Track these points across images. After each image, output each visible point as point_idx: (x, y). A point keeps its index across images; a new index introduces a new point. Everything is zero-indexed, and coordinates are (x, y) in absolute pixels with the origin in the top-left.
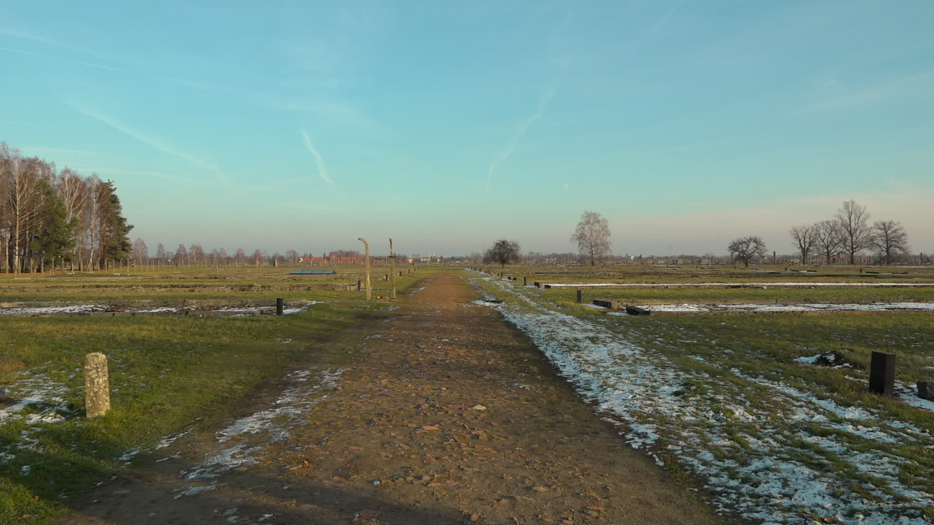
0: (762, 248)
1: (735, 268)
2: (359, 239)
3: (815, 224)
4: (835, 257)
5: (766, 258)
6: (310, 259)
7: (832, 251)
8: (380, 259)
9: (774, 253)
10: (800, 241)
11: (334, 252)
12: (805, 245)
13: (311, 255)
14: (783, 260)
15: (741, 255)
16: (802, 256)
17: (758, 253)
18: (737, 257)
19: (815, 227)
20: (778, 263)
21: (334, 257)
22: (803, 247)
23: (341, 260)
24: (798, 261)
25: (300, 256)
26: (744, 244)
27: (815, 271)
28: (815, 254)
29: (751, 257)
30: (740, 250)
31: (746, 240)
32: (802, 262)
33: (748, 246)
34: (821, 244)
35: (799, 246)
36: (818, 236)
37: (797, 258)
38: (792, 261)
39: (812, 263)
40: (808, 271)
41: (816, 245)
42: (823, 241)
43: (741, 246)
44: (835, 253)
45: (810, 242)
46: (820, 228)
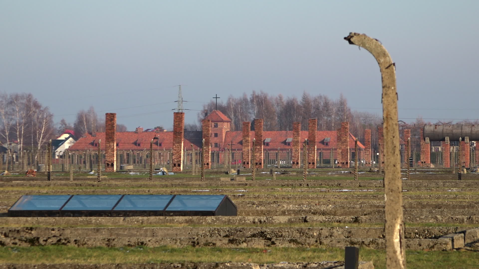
2: (349, 39)
6: (110, 137)
8: (455, 140)
11: (223, 101)
13: (111, 117)
21: (226, 127)
23: (258, 142)
25: (56, 123)
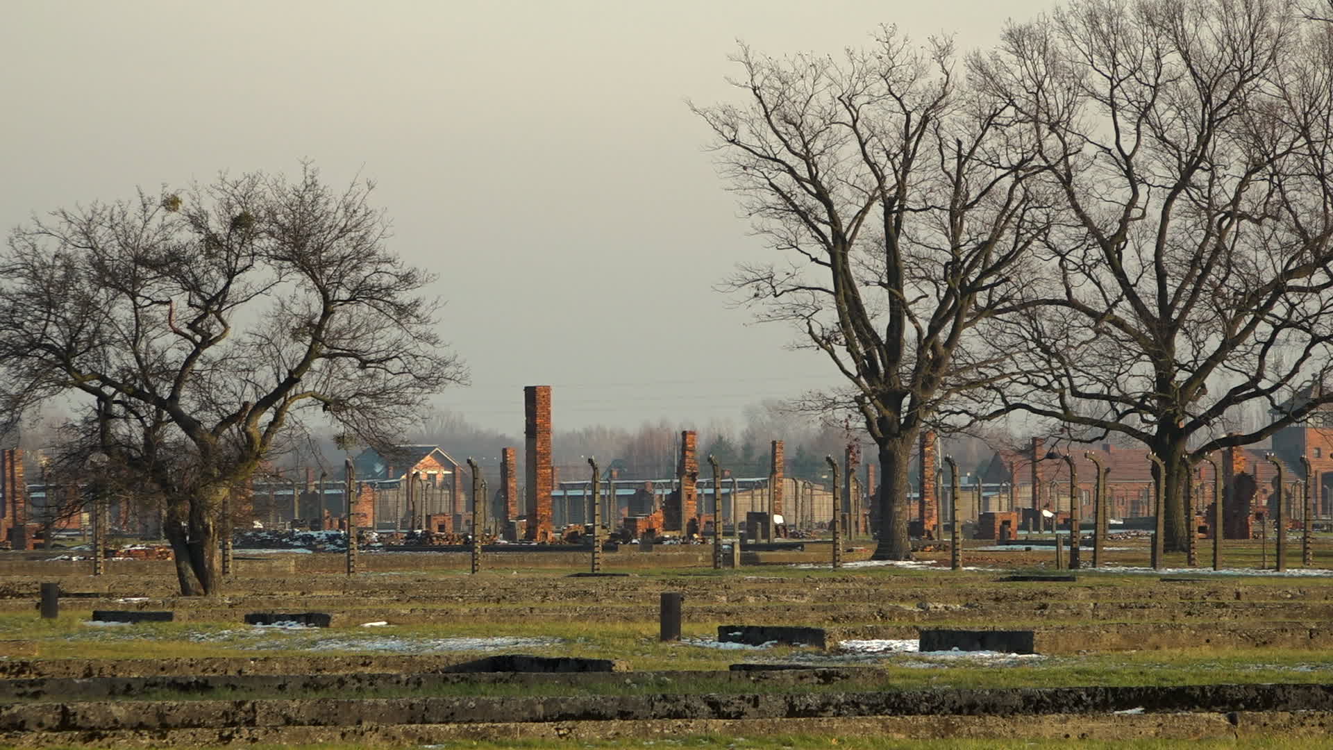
0: (390, 334)
1: (48, 600)
3: (1018, 39)
4: (1242, 462)
5: (428, 469)
7: (1218, 383)
9: (534, 399)
10: (838, 246)
12: (898, 309)
14: (640, 501)
15: (128, 429)
16: (870, 451)
17: (333, 405)
18: (75, 456)
19: (1014, 72)
20: (579, 543)
22: (880, 324)
24: (823, 507)
26: (154, 288)
27: (1019, 641)
28: (1021, 426)
29: (249, 451)
30: (118, 359)
31: (186, 237)
32: (860, 515)
33: (213, 304)
34: (1084, 290)
35: (828, 317)
36: (1046, 184)
37: (803, 468)
38: (743, 505)
39: (985, 527)
40: (931, 640)
41: (1029, 307)
42: (1112, 249)
43: (122, 310)
44: (1254, 414)
45: (954, 267)
46: (1078, 86)
